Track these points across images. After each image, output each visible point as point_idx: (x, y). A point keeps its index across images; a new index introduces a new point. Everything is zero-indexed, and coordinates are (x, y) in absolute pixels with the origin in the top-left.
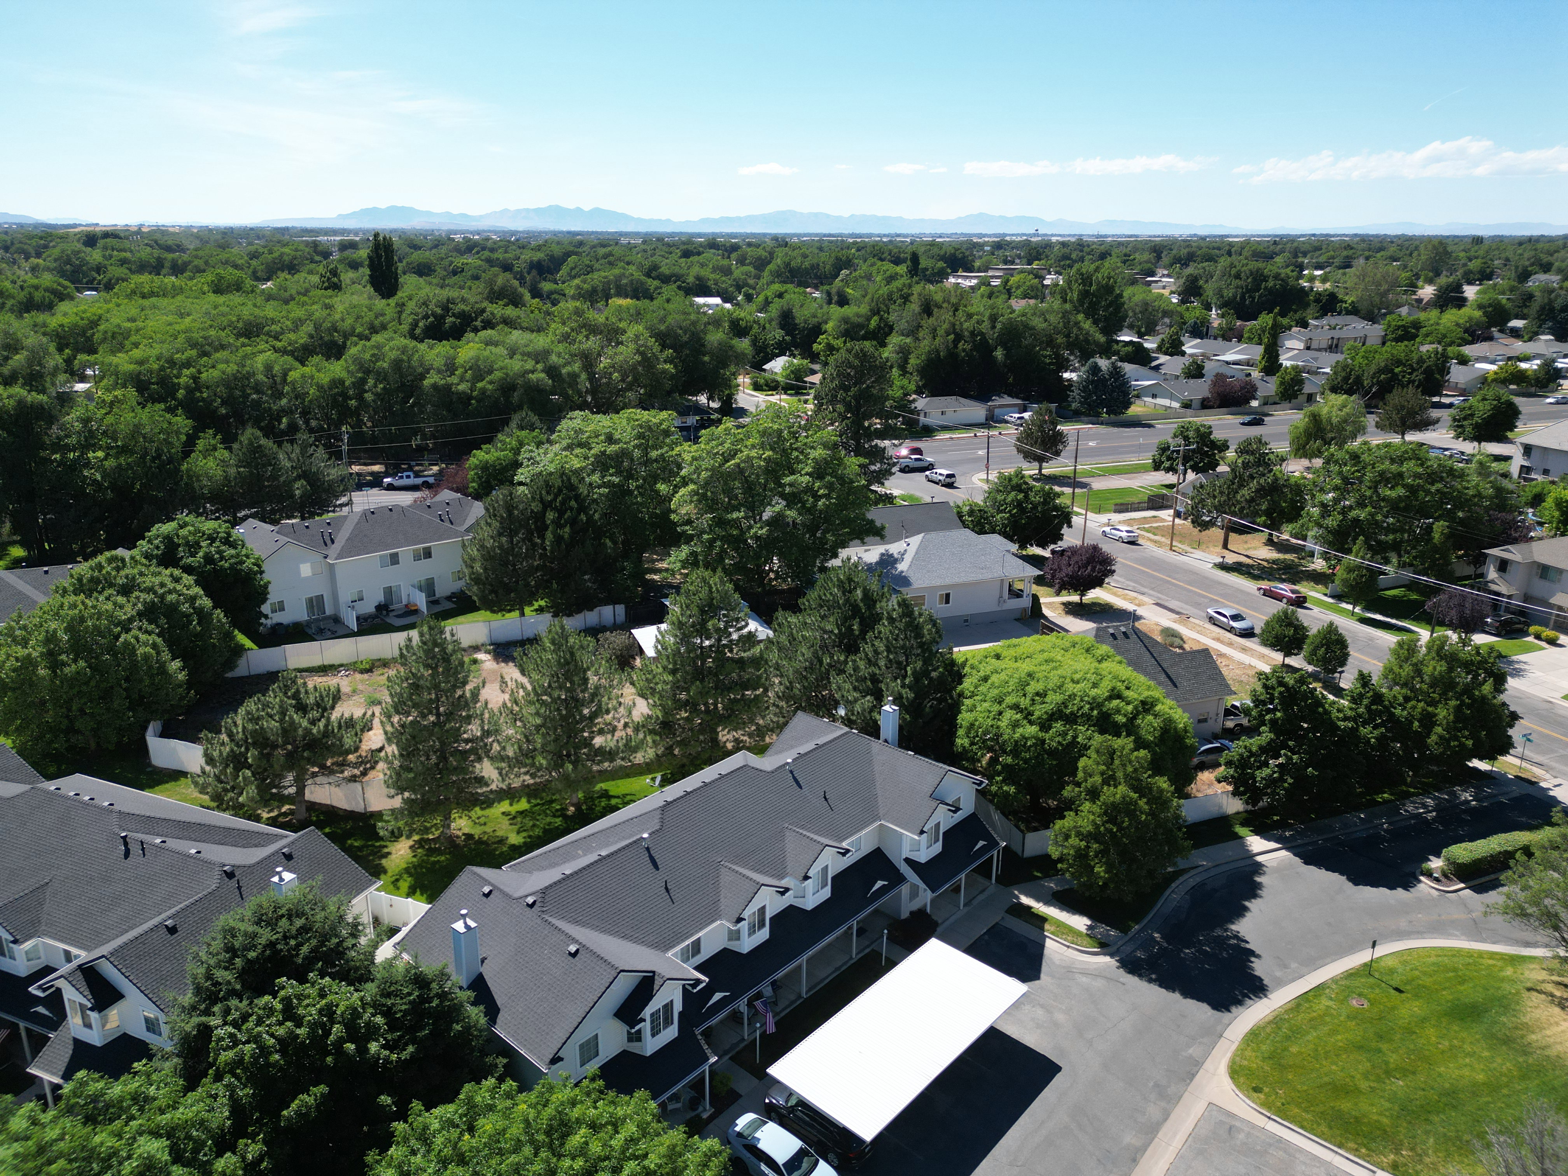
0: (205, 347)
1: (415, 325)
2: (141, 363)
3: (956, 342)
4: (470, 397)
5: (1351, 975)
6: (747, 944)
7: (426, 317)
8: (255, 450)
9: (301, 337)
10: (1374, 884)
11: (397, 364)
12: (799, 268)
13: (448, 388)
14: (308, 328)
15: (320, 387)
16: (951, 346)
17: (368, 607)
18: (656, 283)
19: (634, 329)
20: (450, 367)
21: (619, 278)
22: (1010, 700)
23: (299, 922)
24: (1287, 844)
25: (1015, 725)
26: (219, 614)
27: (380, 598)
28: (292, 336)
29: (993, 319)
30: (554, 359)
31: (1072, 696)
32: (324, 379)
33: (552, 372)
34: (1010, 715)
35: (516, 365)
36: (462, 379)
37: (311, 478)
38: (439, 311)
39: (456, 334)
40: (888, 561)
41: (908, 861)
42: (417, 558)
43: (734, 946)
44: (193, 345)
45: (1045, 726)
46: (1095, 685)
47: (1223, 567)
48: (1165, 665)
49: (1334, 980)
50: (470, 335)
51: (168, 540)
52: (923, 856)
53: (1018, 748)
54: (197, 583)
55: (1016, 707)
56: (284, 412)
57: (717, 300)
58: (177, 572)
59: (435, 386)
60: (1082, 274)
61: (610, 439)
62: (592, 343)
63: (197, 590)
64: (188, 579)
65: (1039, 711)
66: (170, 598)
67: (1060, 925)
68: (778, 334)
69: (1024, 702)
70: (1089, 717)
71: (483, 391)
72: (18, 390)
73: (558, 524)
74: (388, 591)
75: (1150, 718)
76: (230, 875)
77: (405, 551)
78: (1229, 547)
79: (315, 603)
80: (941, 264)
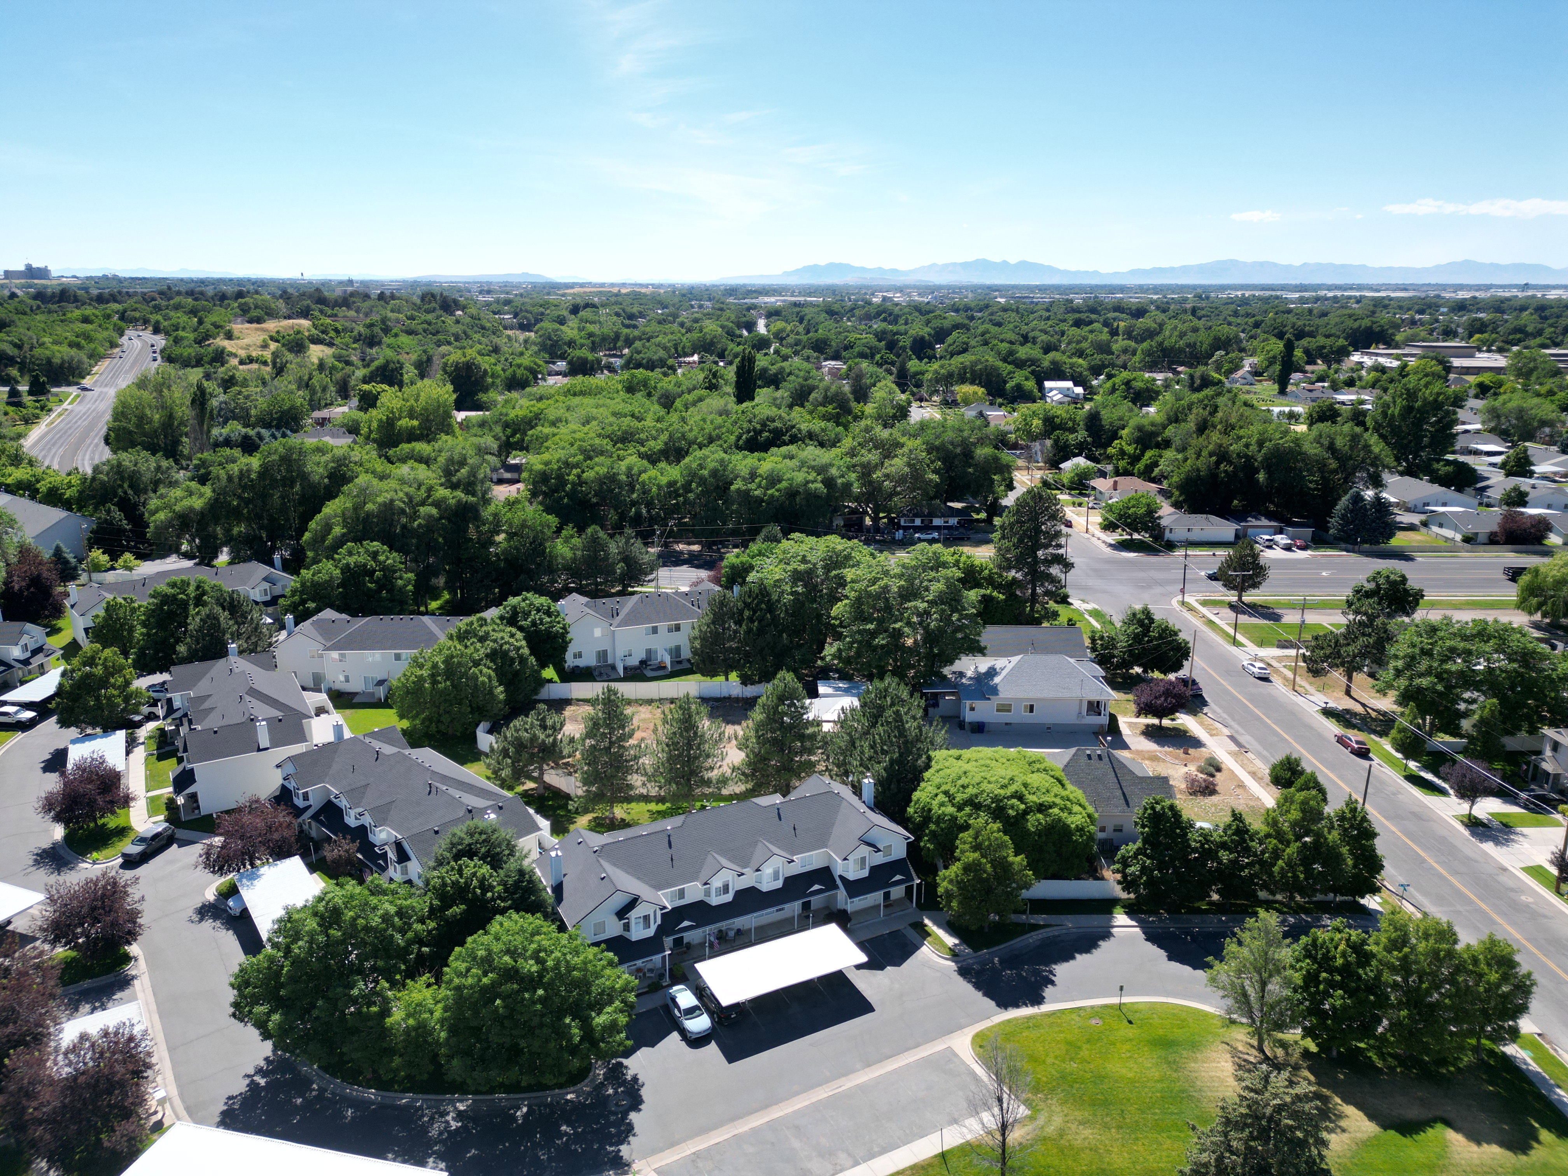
0: (589, 454)
1: (739, 438)
2: (547, 464)
3: (1218, 463)
4: (762, 501)
5: (1106, 1006)
6: (715, 900)
7: (749, 431)
8: (595, 540)
9: (657, 445)
10: (1182, 961)
11: (714, 473)
12: (1172, 348)
13: (747, 492)
14: (664, 437)
15: (660, 487)
16: (1213, 466)
17: (634, 661)
18: (1010, 367)
19: (911, 444)
20: (753, 475)
21: (974, 364)
22: (944, 788)
23: (484, 837)
24: (1142, 924)
25: (942, 804)
26: (532, 660)
27: (643, 656)
28: (652, 443)
29: (1261, 444)
30: (834, 471)
31: (983, 792)
32: (664, 480)
33: (829, 482)
34: (942, 798)
35: (800, 477)
36: (759, 486)
37: (627, 559)
38: (758, 427)
39: (764, 447)
40: (992, 672)
41: (841, 877)
42: (670, 630)
43: (707, 899)
44: (583, 451)
45: (960, 808)
46: (1002, 787)
47: (1328, 713)
48: (1123, 784)
49: (1092, 1007)
50: (774, 450)
51: (514, 608)
52: (852, 876)
53: (940, 819)
54: (525, 638)
55: (946, 793)
56: (634, 503)
57: (1069, 384)
58: (514, 630)
59: (738, 490)
60: (1408, 390)
61: (804, 560)
62: (873, 457)
63: (524, 643)
64: (519, 635)
65: (959, 797)
66: (506, 647)
67: (938, 938)
68: (1081, 435)
69: (953, 790)
70: (989, 807)
71: (772, 496)
72: (460, 494)
73: (751, 620)
74: (649, 652)
75: (1040, 816)
76: (470, 811)
77: (663, 626)
78: (1353, 693)
79: (602, 655)
80: (1341, 342)
